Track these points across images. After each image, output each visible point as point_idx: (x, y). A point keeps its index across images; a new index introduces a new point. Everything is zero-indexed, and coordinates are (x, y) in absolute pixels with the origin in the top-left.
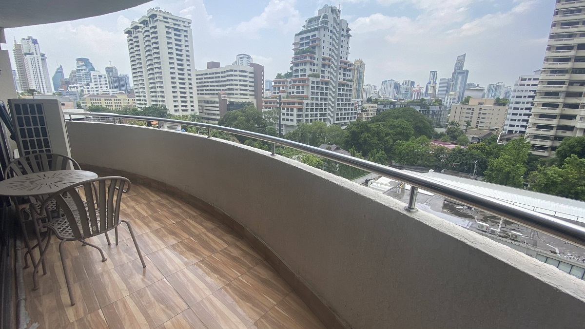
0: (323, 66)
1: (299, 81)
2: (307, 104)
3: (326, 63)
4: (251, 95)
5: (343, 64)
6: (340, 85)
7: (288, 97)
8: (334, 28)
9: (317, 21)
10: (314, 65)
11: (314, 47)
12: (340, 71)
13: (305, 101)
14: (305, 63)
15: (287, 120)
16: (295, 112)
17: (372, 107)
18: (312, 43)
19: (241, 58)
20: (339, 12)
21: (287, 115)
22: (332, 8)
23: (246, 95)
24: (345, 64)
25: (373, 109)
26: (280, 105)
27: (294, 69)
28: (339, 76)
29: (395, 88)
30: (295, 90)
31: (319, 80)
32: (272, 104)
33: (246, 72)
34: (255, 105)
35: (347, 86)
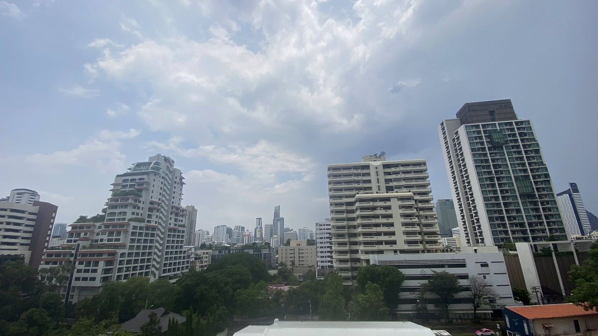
0: (151, 210)
1: (115, 226)
2: (122, 255)
3: (153, 207)
4: (22, 244)
5: (174, 209)
6: (170, 230)
7: (91, 246)
8: (167, 174)
9: (147, 166)
10: (139, 208)
11: (141, 190)
12: (170, 216)
13: (120, 251)
14: (126, 206)
15: (85, 279)
16: (102, 265)
17: (207, 253)
18: (139, 186)
19: (18, 194)
20: (173, 162)
21: (87, 271)
22: (165, 158)
23: (14, 244)
24: (178, 209)
25: (207, 255)
26: (75, 258)
27: (109, 211)
28: (170, 221)
29: (227, 233)
30: (105, 237)
31: (143, 225)
32: (62, 257)
33: (23, 212)
34: (27, 261)
35: (179, 231)
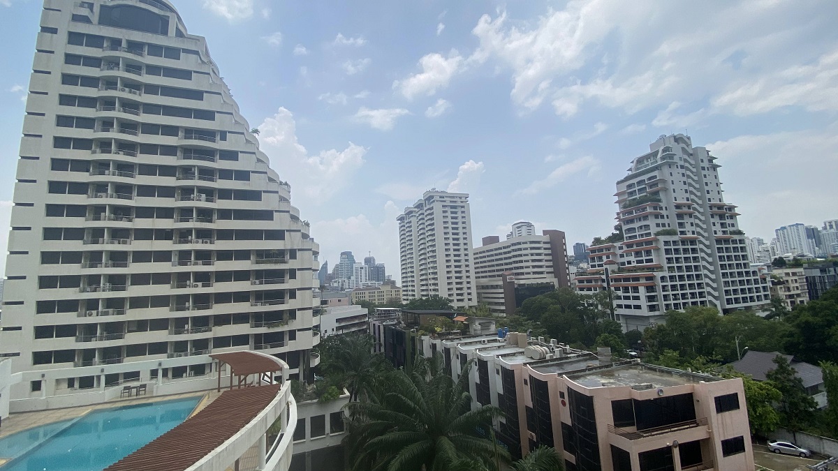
0: (680, 216)
1: (639, 244)
2: (663, 278)
3: (683, 212)
4: (548, 273)
5: (715, 210)
6: (719, 241)
7: (620, 270)
8: (686, 161)
9: (652, 158)
10: (662, 217)
11: (657, 193)
12: (712, 220)
13: (658, 275)
14: (645, 218)
15: (628, 307)
16: (642, 292)
17: (794, 274)
18: (651, 188)
19: (518, 228)
20: (689, 138)
21: (627, 298)
22: (675, 137)
23: (542, 273)
24: (720, 207)
25: (796, 278)
26: (608, 284)
27: (624, 228)
28: (714, 228)
29: (809, 237)
30: (632, 258)
31: (676, 238)
32: (593, 283)
33: (539, 242)
34: (557, 286)
35: (734, 242)
